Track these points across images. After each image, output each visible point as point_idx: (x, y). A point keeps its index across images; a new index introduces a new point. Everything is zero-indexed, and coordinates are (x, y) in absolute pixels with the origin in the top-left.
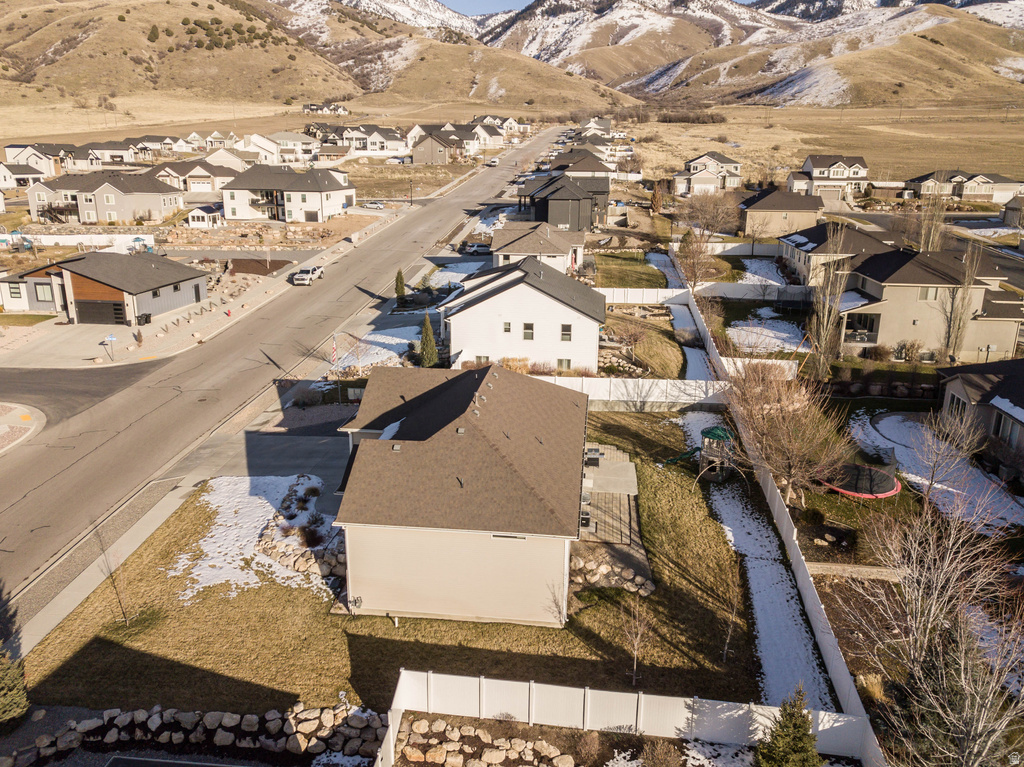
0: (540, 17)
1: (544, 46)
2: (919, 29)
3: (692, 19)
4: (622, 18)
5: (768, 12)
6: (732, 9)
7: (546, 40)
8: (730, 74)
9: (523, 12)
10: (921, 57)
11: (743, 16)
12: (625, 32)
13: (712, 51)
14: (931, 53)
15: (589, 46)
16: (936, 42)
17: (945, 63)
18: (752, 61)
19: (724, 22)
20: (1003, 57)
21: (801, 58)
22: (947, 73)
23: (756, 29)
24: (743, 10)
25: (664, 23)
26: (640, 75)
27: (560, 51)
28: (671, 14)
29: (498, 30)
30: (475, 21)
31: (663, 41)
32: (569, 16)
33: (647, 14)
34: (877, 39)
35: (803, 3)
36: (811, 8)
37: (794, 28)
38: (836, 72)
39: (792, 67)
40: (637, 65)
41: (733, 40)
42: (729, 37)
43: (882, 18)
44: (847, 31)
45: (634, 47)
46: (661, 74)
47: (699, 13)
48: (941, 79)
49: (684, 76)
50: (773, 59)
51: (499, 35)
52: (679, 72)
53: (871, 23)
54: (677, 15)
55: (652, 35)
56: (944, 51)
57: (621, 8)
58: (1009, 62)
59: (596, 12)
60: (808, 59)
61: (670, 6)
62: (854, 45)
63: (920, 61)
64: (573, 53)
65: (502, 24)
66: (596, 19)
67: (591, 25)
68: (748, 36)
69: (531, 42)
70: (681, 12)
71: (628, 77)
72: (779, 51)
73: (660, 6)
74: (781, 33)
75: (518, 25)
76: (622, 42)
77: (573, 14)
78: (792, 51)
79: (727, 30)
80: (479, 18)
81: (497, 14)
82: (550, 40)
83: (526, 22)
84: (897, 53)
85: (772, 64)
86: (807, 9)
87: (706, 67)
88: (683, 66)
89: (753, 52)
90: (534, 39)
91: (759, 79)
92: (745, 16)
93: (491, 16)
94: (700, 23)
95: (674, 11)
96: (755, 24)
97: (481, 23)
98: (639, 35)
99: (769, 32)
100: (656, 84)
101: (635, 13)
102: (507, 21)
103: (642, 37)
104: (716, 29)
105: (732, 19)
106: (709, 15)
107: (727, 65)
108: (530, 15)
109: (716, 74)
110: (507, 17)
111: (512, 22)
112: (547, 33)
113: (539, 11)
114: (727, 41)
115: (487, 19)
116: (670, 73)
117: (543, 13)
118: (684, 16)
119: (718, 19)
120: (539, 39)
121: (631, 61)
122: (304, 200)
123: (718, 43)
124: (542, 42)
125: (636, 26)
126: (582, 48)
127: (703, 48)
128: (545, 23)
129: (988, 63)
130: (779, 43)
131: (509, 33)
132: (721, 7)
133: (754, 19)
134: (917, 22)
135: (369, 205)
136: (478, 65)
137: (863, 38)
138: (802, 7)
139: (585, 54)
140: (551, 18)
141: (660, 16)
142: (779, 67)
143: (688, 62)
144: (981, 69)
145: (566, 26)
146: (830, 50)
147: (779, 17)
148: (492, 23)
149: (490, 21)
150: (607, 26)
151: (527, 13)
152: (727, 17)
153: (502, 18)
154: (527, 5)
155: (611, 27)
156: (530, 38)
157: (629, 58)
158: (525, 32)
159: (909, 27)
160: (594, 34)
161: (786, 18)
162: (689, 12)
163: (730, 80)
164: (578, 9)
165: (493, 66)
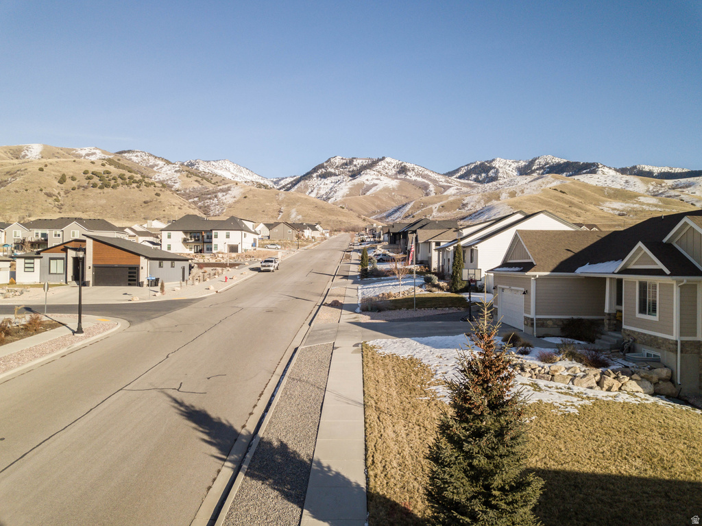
0: (315, 179)
1: (319, 195)
2: (549, 186)
3: (410, 181)
4: (367, 180)
5: (456, 178)
6: (433, 176)
7: (320, 192)
8: (439, 211)
9: (304, 176)
11: (440, 180)
12: (369, 188)
13: (425, 199)
14: (561, 198)
15: (347, 195)
16: (564, 193)
17: (572, 204)
18: (452, 203)
19: (430, 183)
20: (604, 202)
21: (482, 202)
22: (575, 210)
23: (451, 187)
24: (440, 176)
25: (393, 183)
26: (381, 212)
27: (329, 198)
28: (397, 178)
29: (289, 186)
30: (272, 181)
31: (393, 193)
32: (333, 179)
33: (382, 178)
34: (526, 191)
35: (475, 174)
36: (479, 177)
37: (472, 187)
38: (509, 207)
39: (477, 207)
40: (378, 207)
41: (436, 194)
42: (433, 191)
43: (525, 181)
44: (506, 188)
45: (376, 196)
46: (396, 211)
47: (414, 178)
48: (573, 213)
49: (410, 212)
50: (465, 202)
51: (290, 188)
52: (407, 210)
53: (519, 184)
54: (401, 179)
55: (386, 189)
56: (568, 197)
57: (366, 174)
58: (607, 204)
59: (351, 176)
60: (486, 202)
61: (396, 174)
62: (513, 194)
63: (557, 202)
64: (338, 199)
65: (291, 183)
66: (351, 180)
67: (348, 184)
68: (445, 191)
69: (310, 193)
70: (403, 177)
71: (374, 213)
72: (468, 198)
73: (390, 174)
74: (465, 189)
75: (302, 183)
76: (368, 193)
77: (336, 177)
78: (476, 197)
79: (432, 188)
80: (275, 180)
81: (286, 178)
82: (322, 192)
83: (307, 181)
84: (542, 197)
85: (464, 205)
86: (477, 177)
87: (423, 207)
88: (409, 206)
89: (451, 199)
90: (312, 191)
91: (458, 213)
92: (442, 180)
93: (283, 179)
94: (415, 183)
95: (399, 177)
96: (449, 184)
97: (275, 183)
98: (378, 189)
99: (457, 189)
100: (393, 216)
101: (375, 177)
102: (294, 181)
103: (381, 191)
104: (425, 187)
105: (434, 181)
106: (420, 179)
107: (437, 205)
108: (309, 177)
109: (431, 211)
110: (292, 179)
111: (298, 181)
112: (320, 188)
113: (315, 175)
114: (433, 194)
115: (280, 180)
116: (401, 210)
117: (317, 177)
118: (405, 179)
119: (426, 181)
120: (315, 191)
121: (374, 205)
123: (427, 194)
124: (317, 194)
125: (376, 185)
126: (343, 197)
127: (418, 196)
128: (319, 182)
129: (595, 205)
130: (467, 194)
131: (296, 187)
132: (427, 175)
133: (447, 182)
134: (548, 183)
136: (282, 202)
137: (518, 191)
138: (474, 176)
139: (346, 200)
140: (322, 180)
141: (390, 179)
142: (469, 207)
143: (412, 203)
144: (592, 207)
145: (332, 184)
146: (499, 197)
147: (462, 181)
148: (283, 183)
149: (282, 182)
150: (358, 184)
151: (308, 176)
152: (431, 180)
153: (290, 180)
154: (307, 172)
155: (360, 185)
156: (310, 190)
157: (373, 203)
158: (306, 187)
159: (544, 186)
160: (350, 189)
161: (466, 181)
162: (408, 177)
163: (440, 214)
164: (339, 175)
165: (292, 202)
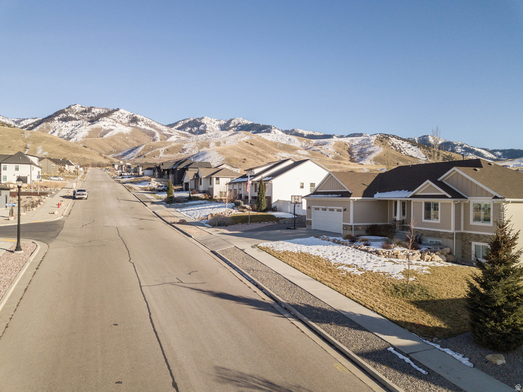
0: (57, 121)
1: (60, 136)
2: (242, 139)
3: (140, 129)
4: (104, 126)
5: (176, 129)
6: (159, 126)
7: (61, 133)
8: (165, 153)
9: (46, 118)
10: (248, 150)
11: (164, 130)
12: (106, 132)
13: (153, 143)
14: (252, 148)
15: (87, 137)
16: (252, 145)
17: (258, 153)
18: (174, 148)
19: (156, 131)
20: (277, 152)
21: (197, 148)
22: (260, 157)
23: (172, 135)
24: (164, 127)
25: (127, 130)
26: (117, 152)
27: (70, 139)
28: (130, 126)
29: (31, 126)
30: (14, 121)
31: (127, 138)
32: (74, 122)
33: (117, 125)
34: (227, 142)
35: (189, 127)
36: (193, 129)
37: (188, 137)
38: (218, 153)
39: (193, 151)
40: (114, 147)
41: (161, 140)
42: (159, 138)
43: (226, 135)
44: (213, 139)
45: (112, 139)
46: (130, 152)
47: (143, 127)
48: (259, 159)
49: (142, 153)
50: (184, 148)
51: (32, 128)
52: (139, 151)
53: (222, 137)
54: (133, 127)
55: (121, 134)
56: (255, 148)
57: (103, 121)
58: (279, 154)
59: (90, 122)
60: (200, 148)
61: (129, 123)
62: (218, 144)
63: (249, 151)
64: (79, 140)
65: (33, 123)
66: (90, 125)
67: (87, 127)
68: (168, 138)
69: (52, 133)
70: (135, 125)
71: (111, 152)
72: (186, 144)
73: (124, 122)
74: (183, 138)
75: (44, 124)
76: (105, 136)
77: (76, 122)
78: (193, 145)
79: (158, 135)
80: (16, 120)
81: (28, 119)
82: (64, 133)
83: (49, 123)
84: (239, 147)
85: (184, 150)
86: (191, 130)
87: (152, 149)
88: (141, 148)
89: (174, 144)
90: (54, 132)
91: (179, 156)
92: (166, 130)
93: (24, 119)
94: (144, 131)
95: (131, 125)
96: (170, 133)
97: (16, 123)
98: (114, 134)
99: (177, 137)
100: (127, 156)
101: (111, 123)
102: (36, 122)
103: (116, 135)
104: (152, 135)
105: (160, 131)
106: (148, 128)
107: (163, 149)
108: (51, 120)
109: (158, 153)
110: (34, 121)
111: (40, 122)
112: (61, 129)
113: (56, 118)
114: (158, 140)
115: (21, 121)
116: (134, 151)
117: (59, 120)
118: (136, 127)
119: (153, 130)
120: (57, 132)
121: (111, 146)
122: (17, 169)
123: (154, 140)
124: (59, 134)
125: (112, 130)
126: (83, 138)
127: (147, 141)
128: (60, 125)
129: (272, 154)
130: (185, 142)
131: (38, 128)
132: (153, 125)
133: (170, 132)
134: (241, 137)
135: (52, 178)
136: (28, 139)
137: (221, 142)
138: (189, 129)
139: (85, 141)
140: (64, 123)
141: (124, 126)
142: (187, 151)
143: (143, 147)
144: (270, 155)
145: (73, 127)
146: (209, 145)
147: (180, 131)
148: (24, 123)
149: (23, 122)
150: (96, 129)
151: (50, 118)
152: (157, 129)
153: (31, 121)
154: (48, 115)
155: (99, 129)
156: (52, 131)
157: (110, 144)
158: (49, 128)
159: (239, 139)
160: (89, 132)
161: (183, 132)
162: (138, 126)
163: (165, 156)
164: (79, 120)
165: (37, 141)
